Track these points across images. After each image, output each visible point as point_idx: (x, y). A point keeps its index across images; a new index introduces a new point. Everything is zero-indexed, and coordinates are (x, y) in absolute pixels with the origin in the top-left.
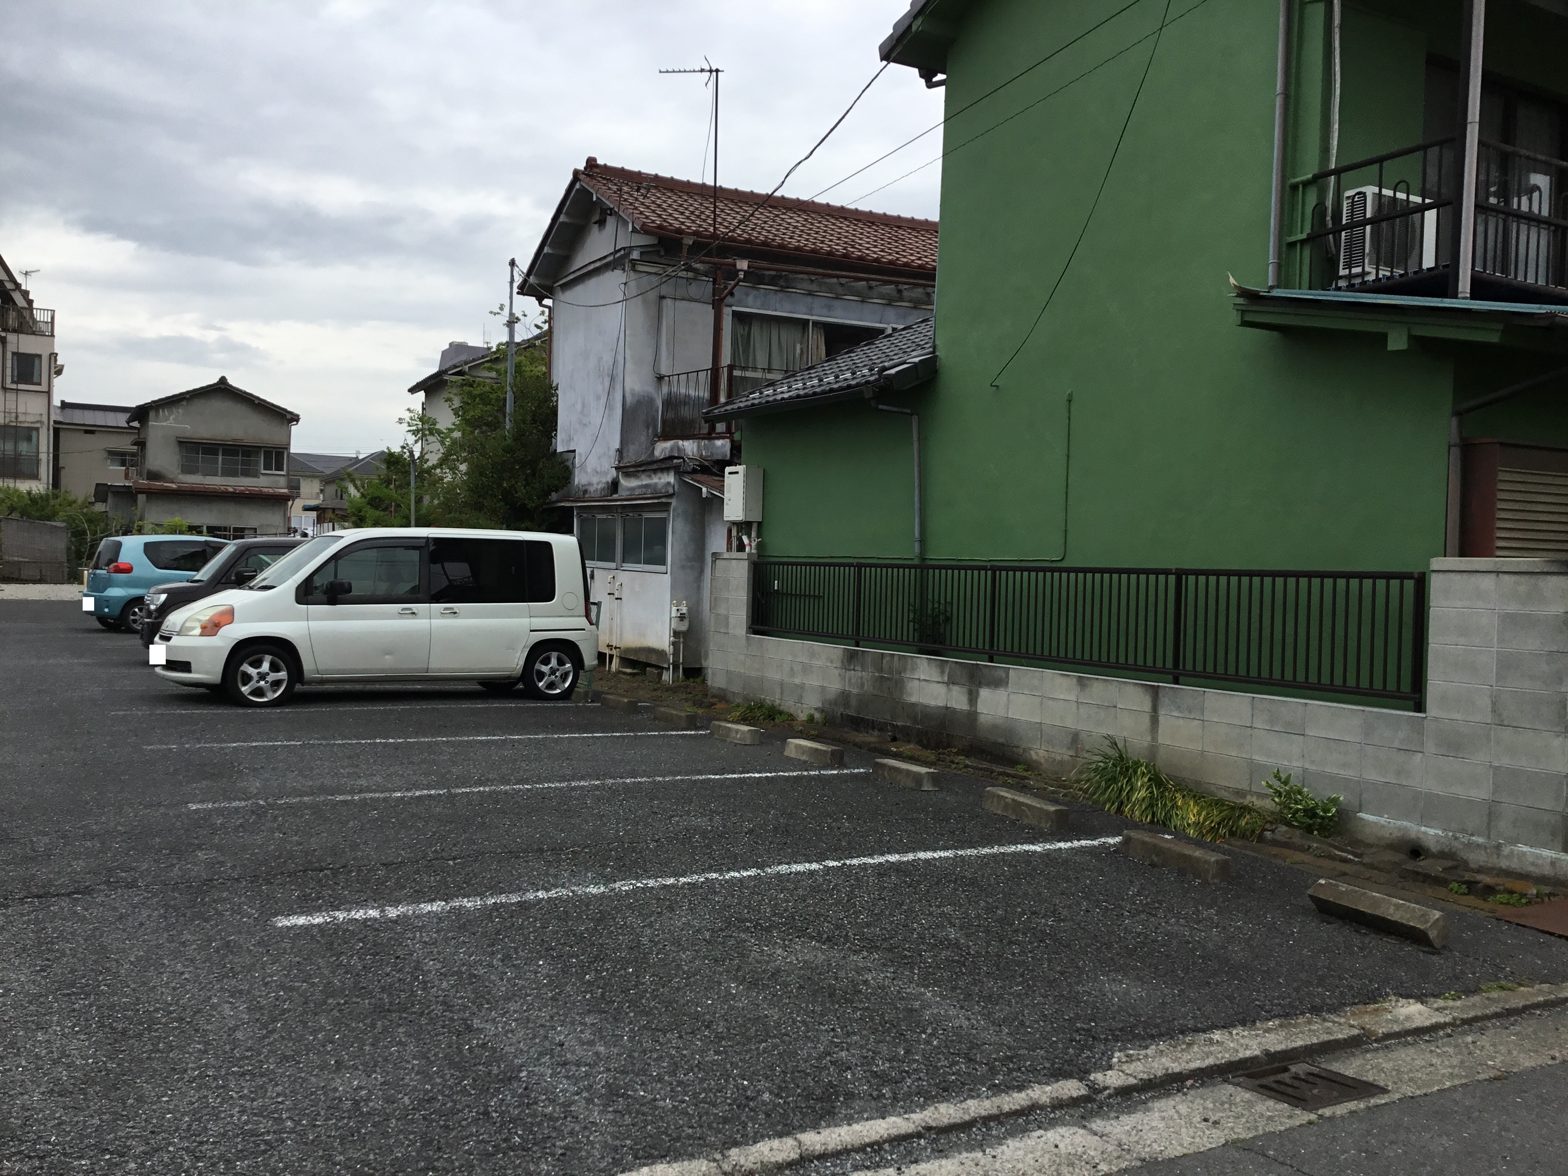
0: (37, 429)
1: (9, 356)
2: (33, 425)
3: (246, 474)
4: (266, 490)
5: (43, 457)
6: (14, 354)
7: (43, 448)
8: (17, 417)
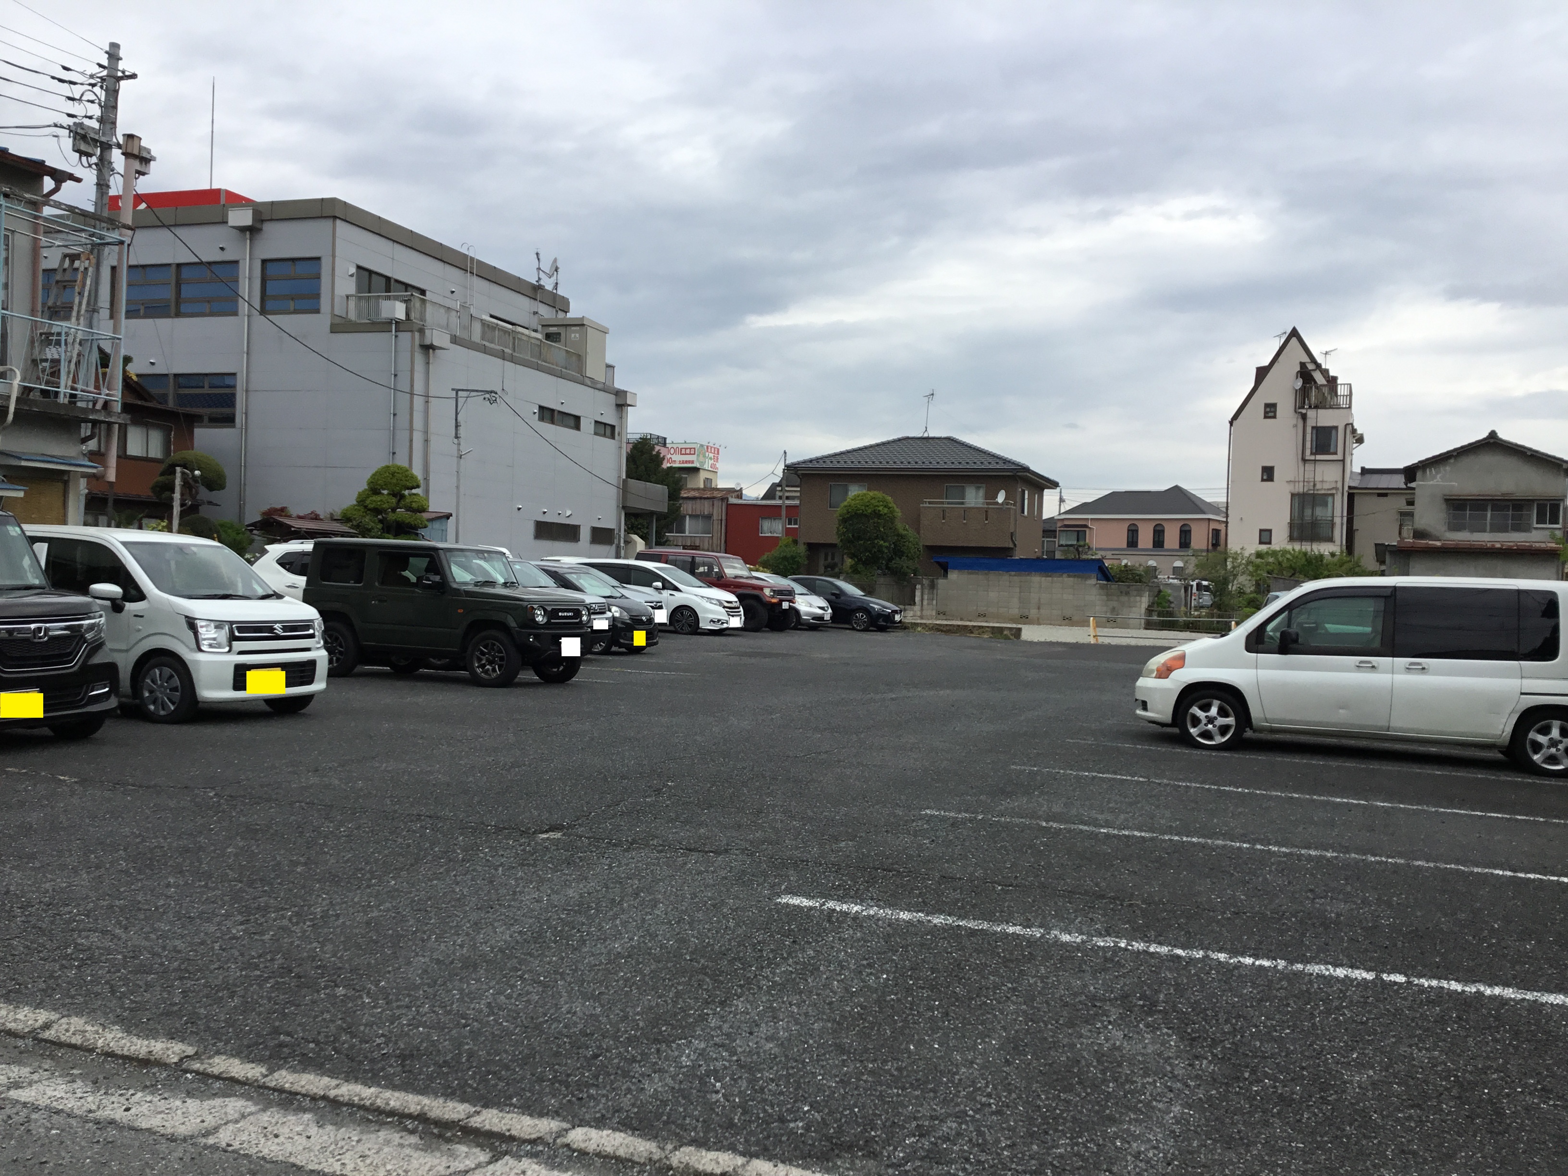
0: (1333, 495)
1: (1309, 430)
2: (1329, 492)
3: (1517, 528)
4: (1537, 545)
5: (1338, 521)
6: (1313, 428)
7: (1338, 512)
8: (1314, 485)
